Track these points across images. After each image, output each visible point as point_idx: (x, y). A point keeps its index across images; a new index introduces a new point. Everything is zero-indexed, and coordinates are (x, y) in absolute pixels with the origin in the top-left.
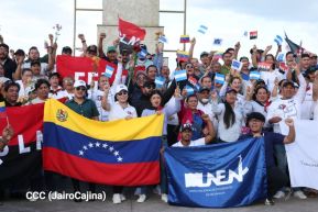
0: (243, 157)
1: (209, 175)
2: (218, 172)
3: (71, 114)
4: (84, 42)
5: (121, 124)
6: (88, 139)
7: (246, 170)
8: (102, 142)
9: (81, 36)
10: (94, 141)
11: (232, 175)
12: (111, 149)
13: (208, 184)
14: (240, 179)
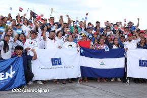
7: (14, 72)
14: (11, 76)
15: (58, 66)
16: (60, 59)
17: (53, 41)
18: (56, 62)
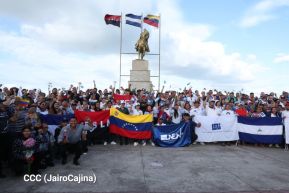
1: (169, 135)
2: (173, 135)
3: (120, 113)
5: (137, 117)
13: (169, 139)
16: (219, 124)
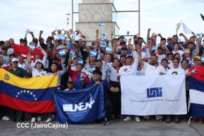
0: (92, 95)
1: (76, 105)
2: (80, 104)
4: (33, 36)
6: (20, 89)
7: (94, 101)
8: (27, 90)
9: (32, 33)
10: (23, 89)
11: (87, 104)
12: (31, 93)
13: (75, 110)
14: (90, 107)
15: (156, 98)
16: (161, 88)
17: (154, 67)
18: (154, 92)
